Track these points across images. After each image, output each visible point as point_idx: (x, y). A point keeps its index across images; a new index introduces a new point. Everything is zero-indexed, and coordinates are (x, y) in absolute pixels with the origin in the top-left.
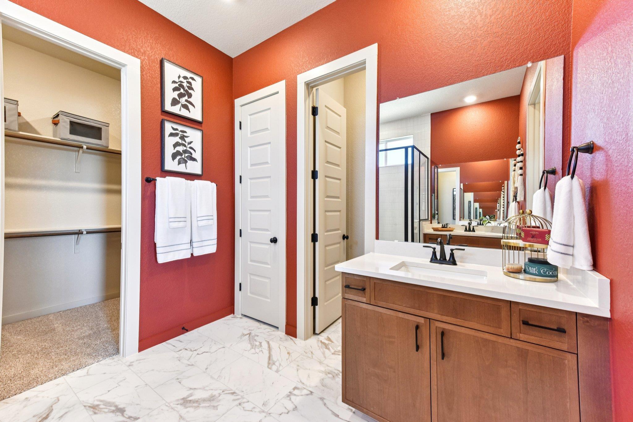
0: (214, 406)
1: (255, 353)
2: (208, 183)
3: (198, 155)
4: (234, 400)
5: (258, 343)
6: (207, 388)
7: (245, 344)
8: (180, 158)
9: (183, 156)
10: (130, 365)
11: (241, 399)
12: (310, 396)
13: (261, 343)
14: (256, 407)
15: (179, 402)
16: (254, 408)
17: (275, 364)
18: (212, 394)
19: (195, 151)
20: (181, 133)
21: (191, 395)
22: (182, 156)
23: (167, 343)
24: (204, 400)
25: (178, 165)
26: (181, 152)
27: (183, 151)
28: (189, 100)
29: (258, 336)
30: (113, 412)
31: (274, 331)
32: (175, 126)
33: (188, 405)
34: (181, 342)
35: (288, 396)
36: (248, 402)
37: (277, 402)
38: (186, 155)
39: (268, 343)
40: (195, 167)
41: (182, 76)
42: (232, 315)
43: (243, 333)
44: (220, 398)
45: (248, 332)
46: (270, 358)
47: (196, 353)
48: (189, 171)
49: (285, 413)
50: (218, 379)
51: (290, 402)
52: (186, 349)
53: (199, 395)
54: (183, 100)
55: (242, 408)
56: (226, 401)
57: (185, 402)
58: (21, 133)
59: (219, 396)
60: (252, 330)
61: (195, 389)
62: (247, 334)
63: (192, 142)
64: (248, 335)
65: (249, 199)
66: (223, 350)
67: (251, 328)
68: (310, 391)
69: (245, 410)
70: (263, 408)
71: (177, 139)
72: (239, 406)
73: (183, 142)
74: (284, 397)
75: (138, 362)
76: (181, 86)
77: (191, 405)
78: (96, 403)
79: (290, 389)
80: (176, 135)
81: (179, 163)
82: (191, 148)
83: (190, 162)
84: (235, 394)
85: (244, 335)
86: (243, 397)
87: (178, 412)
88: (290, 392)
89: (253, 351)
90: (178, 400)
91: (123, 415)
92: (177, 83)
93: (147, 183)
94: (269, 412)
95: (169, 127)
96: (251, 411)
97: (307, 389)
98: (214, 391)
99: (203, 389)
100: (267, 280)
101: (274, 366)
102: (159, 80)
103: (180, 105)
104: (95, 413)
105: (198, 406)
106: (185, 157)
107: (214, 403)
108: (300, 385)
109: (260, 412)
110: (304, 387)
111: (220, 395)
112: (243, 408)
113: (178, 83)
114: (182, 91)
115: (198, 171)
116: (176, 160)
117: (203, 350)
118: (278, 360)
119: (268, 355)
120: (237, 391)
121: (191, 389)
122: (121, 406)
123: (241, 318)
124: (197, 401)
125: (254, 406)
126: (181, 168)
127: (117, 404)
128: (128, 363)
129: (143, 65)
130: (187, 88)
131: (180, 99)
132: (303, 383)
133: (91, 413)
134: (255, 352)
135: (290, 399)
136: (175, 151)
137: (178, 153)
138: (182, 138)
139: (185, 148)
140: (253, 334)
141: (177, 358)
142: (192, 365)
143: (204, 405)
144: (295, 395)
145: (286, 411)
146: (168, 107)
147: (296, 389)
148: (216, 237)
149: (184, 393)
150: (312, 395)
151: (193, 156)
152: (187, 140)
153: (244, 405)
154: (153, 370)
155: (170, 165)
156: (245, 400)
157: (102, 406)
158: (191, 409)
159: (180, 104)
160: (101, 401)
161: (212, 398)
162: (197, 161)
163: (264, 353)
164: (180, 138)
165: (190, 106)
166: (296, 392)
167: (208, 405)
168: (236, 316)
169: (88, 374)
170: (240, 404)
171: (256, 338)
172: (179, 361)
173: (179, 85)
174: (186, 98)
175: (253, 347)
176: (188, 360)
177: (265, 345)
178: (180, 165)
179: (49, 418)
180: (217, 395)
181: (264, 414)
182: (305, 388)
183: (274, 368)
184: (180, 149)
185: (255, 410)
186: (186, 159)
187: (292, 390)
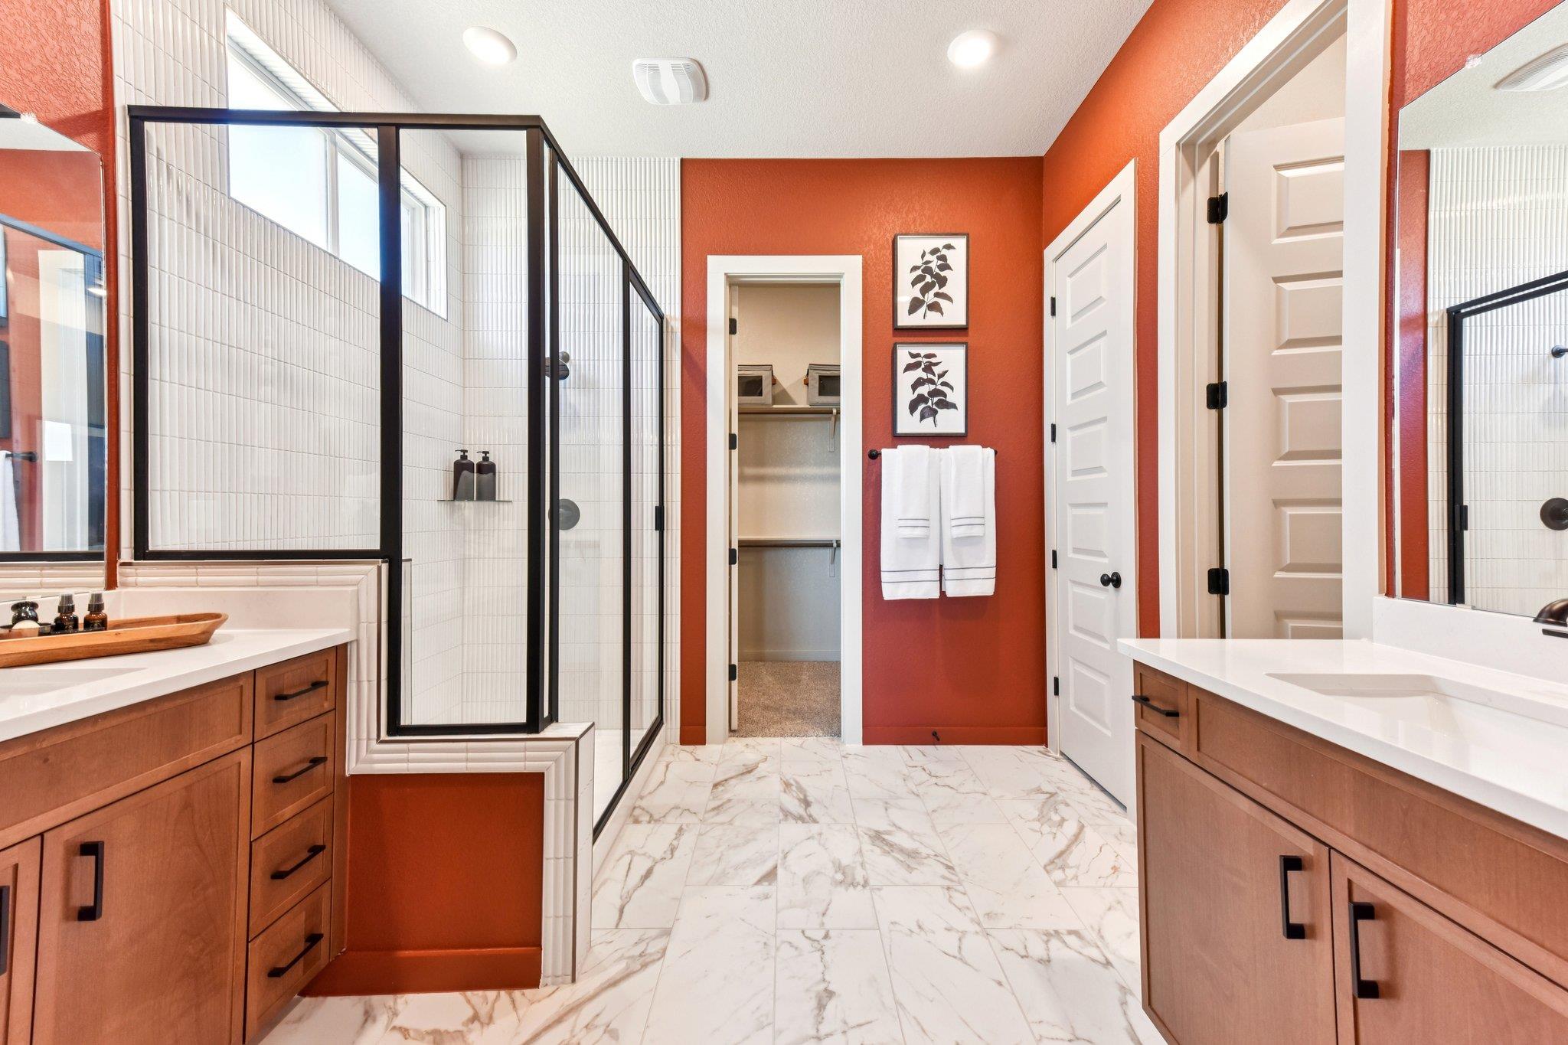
0: (909, 866)
1: (1038, 831)
2: (977, 449)
3: (957, 396)
4: (944, 877)
5: (1056, 818)
6: (915, 837)
7: (1030, 809)
8: (924, 408)
9: (930, 404)
10: (844, 757)
11: (955, 881)
12: (1099, 968)
13: (1063, 820)
14: (972, 908)
15: (870, 833)
16: (968, 908)
17: (1064, 870)
18: (917, 849)
19: (952, 388)
20: (925, 360)
21: (889, 833)
22: (926, 402)
23: (904, 749)
24: (902, 850)
25: (921, 420)
26: (926, 395)
27: (929, 393)
28: (942, 290)
29: (1067, 805)
30: (799, 800)
31: (1115, 812)
32: (915, 350)
33: (878, 842)
34: (924, 755)
35: (1048, 934)
36: (965, 894)
37: (1015, 928)
38: (936, 399)
39: (1082, 828)
40: (952, 421)
41: (928, 251)
42: (1042, 748)
43: (1039, 787)
44: (925, 861)
45: (1051, 789)
46: (1061, 854)
47: (934, 780)
48: (941, 429)
49: (1017, 953)
50: (940, 835)
51: (1043, 945)
52: (924, 769)
53: (899, 839)
54: (930, 298)
55: (948, 897)
56: (931, 871)
57: (877, 837)
58: (775, 406)
59: (925, 858)
60: (1062, 790)
61: (900, 828)
62: (1047, 793)
63: (946, 372)
64: (1048, 795)
65: (1070, 478)
66: (982, 796)
67: (1061, 785)
68: (1106, 959)
69: (950, 902)
70: (982, 920)
71: (919, 373)
72: (946, 891)
73: (930, 376)
74: (1036, 930)
75: (856, 756)
76: (928, 270)
77: (881, 844)
78: (792, 782)
79: (1062, 927)
80: (916, 366)
81: (922, 417)
82: (945, 384)
83: (942, 413)
84: (952, 871)
85: (1039, 790)
86: (960, 883)
87: (861, 843)
88: (1056, 932)
89: (1037, 825)
90: (869, 829)
91: (806, 809)
92: (918, 268)
93: (871, 461)
94: (988, 931)
95: (904, 356)
96: (960, 909)
97: (1102, 952)
98: (923, 846)
99: (911, 835)
100: (1102, 681)
101: (1060, 871)
102: (890, 277)
103: (924, 307)
104: (785, 792)
105: (889, 853)
106: (932, 405)
107: (911, 862)
108: (1090, 935)
109: (972, 920)
110: (1099, 944)
111: (928, 856)
112: (950, 897)
113: (922, 268)
114: (928, 279)
115: (960, 429)
116: (917, 413)
117: (947, 781)
118: (1078, 867)
119: (1062, 847)
120: (957, 869)
121: (894, 825)
122: (810, 799)
123: (1057, 759)
124: (891, 845)
125: (970, 906)
126: (927, 427)
127: (808, 794)
128: (844, 753)
129: (867, 263)
130: (937, 270)
131: (924, 296)
132: (1102, 937)
133: (782, 789)
134: (1037, 828)
135: (1047, 942)
136: (915, 396)
137: (921, 399)
138: (928, 369)
139: (932, 387)
140: (1060, 798)
141: (904, 775)
142: (918, 795)
143: (899, 856)
144: (1064, 942)
145: (1023, 953)
146: (905, 320)
147: (1076, 935)
148: (993, 563)
149: (882, 826)
150: (1106, 968)
151: (949, 399)
152: (937, 370)
153: (955, 895)
154: (865, 776)
155: (908, 423)
156: (960, 888)
157: (794, 788)
158: (878, 851)
159: (925, 305)
160: (797, 782)
161: (913, 854)
162: (957, 409)
163: (1056, 839)
164: (924, 370)
165: (942, 302)
166: (1072, 940)
167: (902, 859)
168: (1049, 752)
169: (801, 747)
170: (948, 888)
171: (1061, 807)
172: (904, 780)
173: (923, 271)
174: (936, 289)
175: (1042, 818)
176: (916, 785)
177: (1070, 828)
178: (925, 420)
179: (752, 774)
180: (924, 855)
181: (978, 929)
182: (1098, 947)
183: (1058, 875)
184: (924, 390)
185: (967, 912)
186: (934, 407)
187: (1065, 932)
